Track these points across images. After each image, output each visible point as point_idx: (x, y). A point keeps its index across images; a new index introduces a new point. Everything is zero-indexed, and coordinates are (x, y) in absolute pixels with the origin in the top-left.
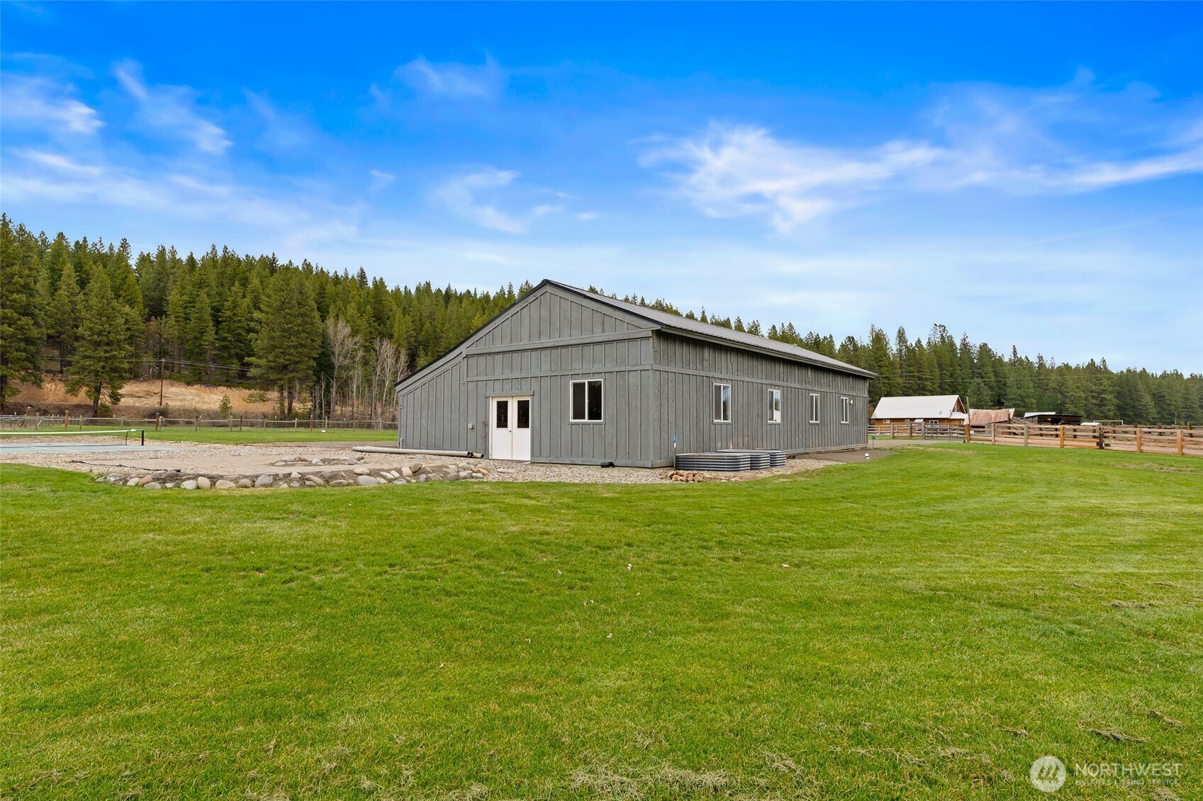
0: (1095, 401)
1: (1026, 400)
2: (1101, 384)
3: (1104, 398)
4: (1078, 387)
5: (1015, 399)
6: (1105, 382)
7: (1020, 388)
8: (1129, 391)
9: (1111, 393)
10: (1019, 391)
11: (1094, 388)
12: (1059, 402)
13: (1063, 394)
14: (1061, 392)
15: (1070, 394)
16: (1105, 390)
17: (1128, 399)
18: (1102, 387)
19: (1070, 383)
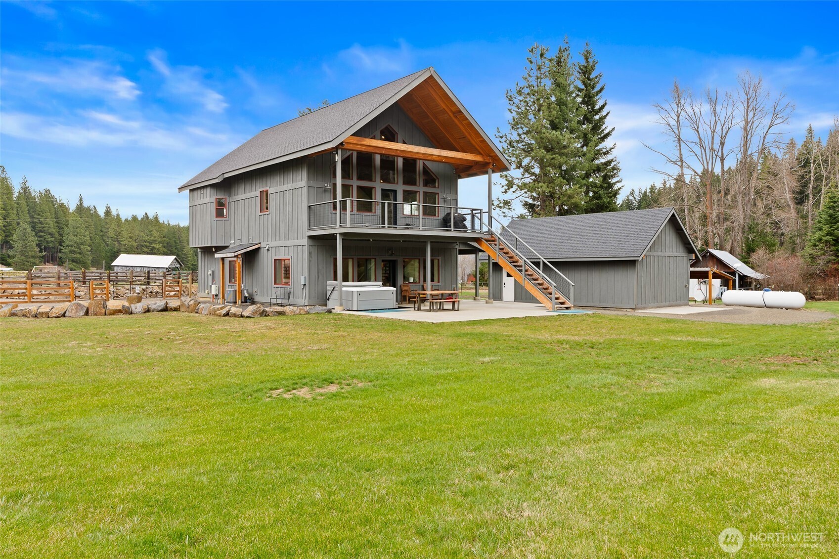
0: (146, 250)
1: (82, 247)
2: (151, 235)
3: (154, 247)
4: (131, 237)
5: (71, 246)
6: (155, 233)
7: (77, 236)
8: (175, 242)
9: (160, 242)
10: (75, 238)
11: (146, 238)
12: (115, 250)
13: (119, 242)
14: (118, 241)
15: (124, 243)
16: (155, 241)
17: (174, 249)
18: (152, 238)
19: (125, 233)
